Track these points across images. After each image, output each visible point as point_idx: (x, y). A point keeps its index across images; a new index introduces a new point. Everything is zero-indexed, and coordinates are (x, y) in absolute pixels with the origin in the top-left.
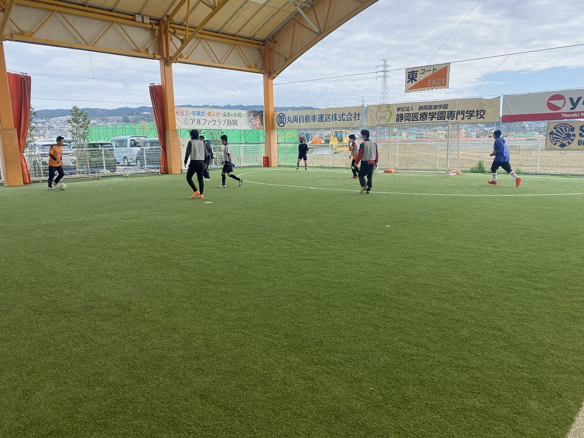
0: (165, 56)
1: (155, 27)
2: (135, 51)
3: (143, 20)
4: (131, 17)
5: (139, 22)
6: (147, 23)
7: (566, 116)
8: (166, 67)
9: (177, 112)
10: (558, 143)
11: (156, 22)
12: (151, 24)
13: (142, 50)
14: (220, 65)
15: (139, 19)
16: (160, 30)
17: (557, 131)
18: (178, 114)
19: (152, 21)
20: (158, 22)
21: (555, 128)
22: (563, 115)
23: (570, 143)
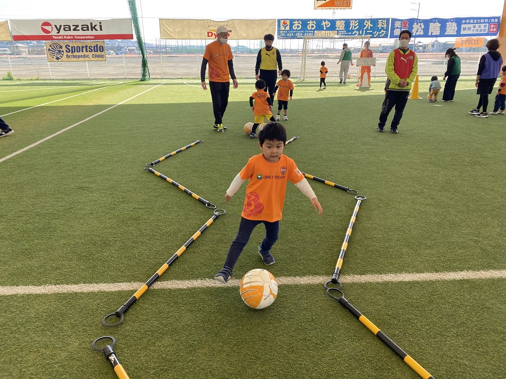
7: (55, 38)
10: (55, 58)
17: (52, 48)
21: (50, 46)
22: (54, 37)
23: (62, 57)
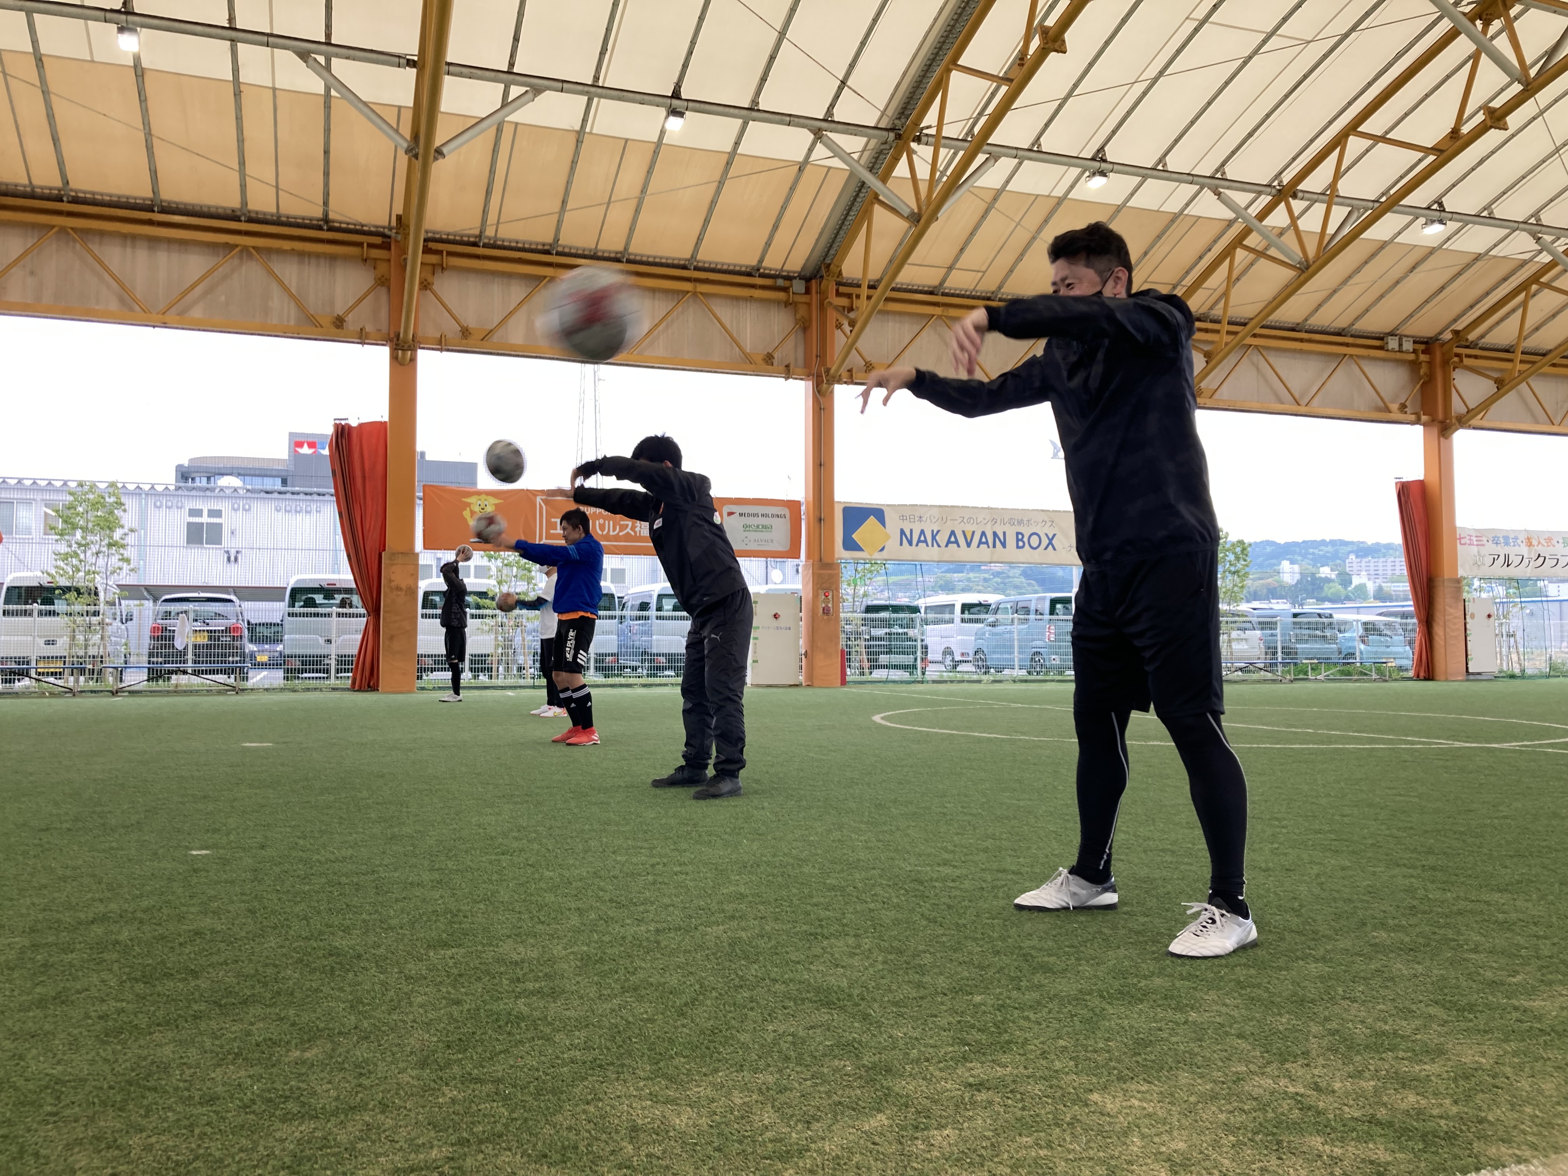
0: (1440, 416)
1: (1423, 357)
2: (1379, 409)
3: (1401, 345)
4: (1378, 340)
5: (1393, 351)
6: (1407, 352)
8: (1442, 439)
9: (1460, 539)
11: (1423, 347)
12: (1415, 351)
13: (1394, 407)
14: (1554, 429)
15: (1393, 343)
16: (1430, 363)
18: (1463, 541)
19: (1418, 346)
20: (1427, 344)
